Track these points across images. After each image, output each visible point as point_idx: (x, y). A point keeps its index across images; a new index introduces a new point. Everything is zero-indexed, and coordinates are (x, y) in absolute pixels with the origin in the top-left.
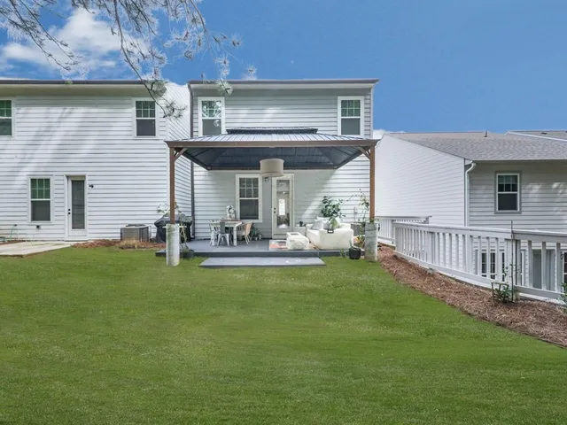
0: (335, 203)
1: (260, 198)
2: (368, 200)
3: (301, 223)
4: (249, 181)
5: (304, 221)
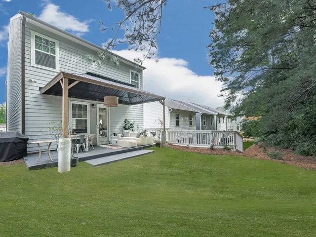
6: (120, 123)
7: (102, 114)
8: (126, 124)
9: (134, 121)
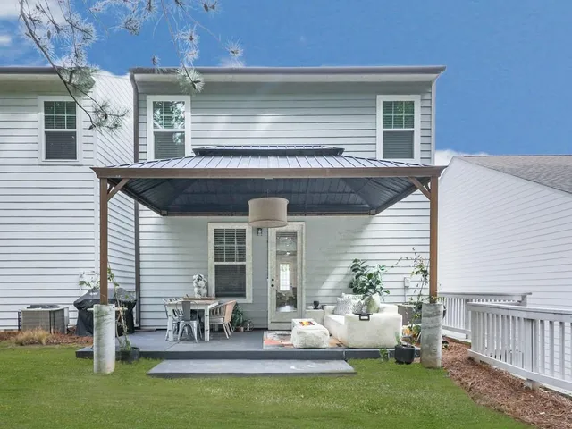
0: (372, 271)
1: (248, 263)
2: (426, 264)
3: (316, 304)
4: (230, 233)
5: (321, 301)
6: (337, 271)
7: (283, 248)
8: (357, 277)
9: (382, 264)
